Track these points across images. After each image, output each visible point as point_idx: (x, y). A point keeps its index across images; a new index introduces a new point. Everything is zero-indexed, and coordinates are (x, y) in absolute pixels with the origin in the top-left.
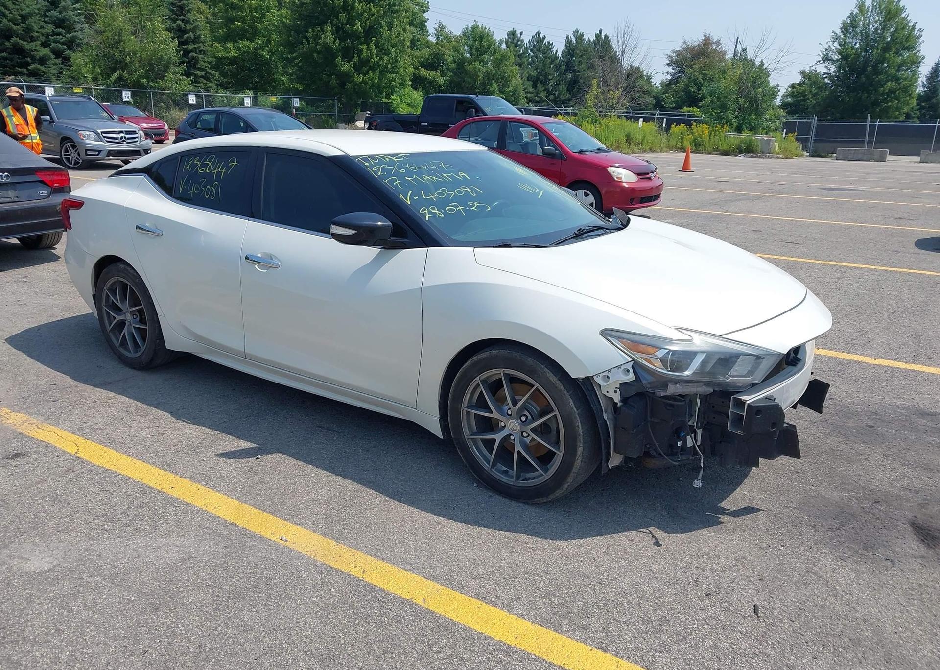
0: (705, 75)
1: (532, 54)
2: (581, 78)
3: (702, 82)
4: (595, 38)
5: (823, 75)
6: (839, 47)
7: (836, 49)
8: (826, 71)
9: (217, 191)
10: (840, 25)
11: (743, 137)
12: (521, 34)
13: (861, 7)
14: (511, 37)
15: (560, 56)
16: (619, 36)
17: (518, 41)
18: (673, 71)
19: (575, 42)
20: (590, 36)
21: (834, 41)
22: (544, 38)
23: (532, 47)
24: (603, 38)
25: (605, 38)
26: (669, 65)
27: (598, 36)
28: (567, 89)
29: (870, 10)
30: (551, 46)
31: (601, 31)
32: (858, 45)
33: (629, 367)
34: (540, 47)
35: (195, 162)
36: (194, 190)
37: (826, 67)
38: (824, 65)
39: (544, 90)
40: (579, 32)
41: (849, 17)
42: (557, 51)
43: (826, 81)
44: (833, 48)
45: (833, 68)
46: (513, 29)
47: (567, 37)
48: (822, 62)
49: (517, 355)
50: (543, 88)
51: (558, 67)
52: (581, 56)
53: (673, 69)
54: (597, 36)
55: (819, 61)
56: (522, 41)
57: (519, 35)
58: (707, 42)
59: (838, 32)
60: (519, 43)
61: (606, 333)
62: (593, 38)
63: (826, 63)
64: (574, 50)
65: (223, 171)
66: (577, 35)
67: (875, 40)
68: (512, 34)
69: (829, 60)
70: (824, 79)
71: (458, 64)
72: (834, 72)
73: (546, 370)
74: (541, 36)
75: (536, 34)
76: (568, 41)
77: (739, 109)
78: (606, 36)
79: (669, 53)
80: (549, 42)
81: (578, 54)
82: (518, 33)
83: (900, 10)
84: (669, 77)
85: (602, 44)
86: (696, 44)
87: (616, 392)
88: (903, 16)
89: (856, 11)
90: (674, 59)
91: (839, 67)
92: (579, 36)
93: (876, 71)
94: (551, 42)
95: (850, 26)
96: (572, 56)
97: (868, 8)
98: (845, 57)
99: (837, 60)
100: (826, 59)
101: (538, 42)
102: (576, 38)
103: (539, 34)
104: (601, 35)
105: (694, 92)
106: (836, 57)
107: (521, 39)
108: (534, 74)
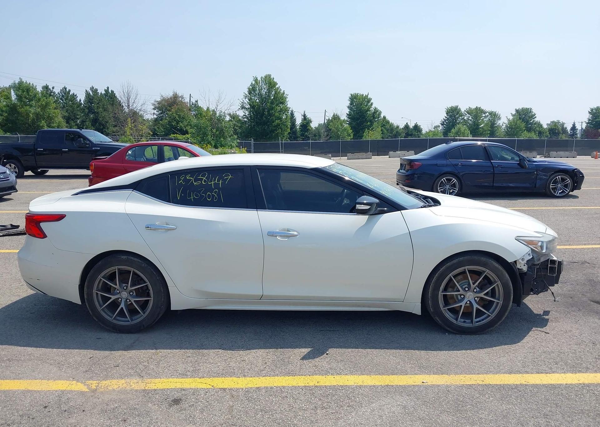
0: (179, 116)
1: (62, 102)
2: (100, 117)
3: (178, 119)
4: (104, 92)
5: (243, 116)
6: (249, 101)
7: (248, 102)
8: (244, 114)
9: (219, 195)
10: (247, 90)
11: (220, 151)
12: (53, 88)
13: (256, 80)
14: (45, 89)
15: (83, 103)
16: (124, 91)
17: (51, 93)
18: (158, 113)
19: (92, 94)
20: (101, 91)
21: (246, 98)
22: (70, 91)
23: (61, 97)
24: (110, 92)
25: (111, 92)
26: (154, 109)
27: (107, 91)
28: (92, 124)
29: (261, 82)
30: (75, 97)
31: (108, 88)
32: (258, 101)
33: (530, 252)
34: (68, 97)
35: (187, 178)
36: (193, 196)
37: (244, 112)
38: (242, 111)
39: (76, 125)
40: (94, 88)
41: (251, 85)
42: (80, 100)
43: (245, 120)
44: (245, 101)
45: (247, 113)
46: (46, 84)
47: (86, 91)
48: (241, 109)
49: (476, 258)
50: (75, 124)
51: (83, 110)
52: (98, 103)
53: (157, 112)
54: (105, 90)
55: (240, 109)
56: (54, 93)
57: (51, 89)
58: (175, 96)
59: (247, 93)
60: (52, 94)
61: (518, 239)
62: (103, 92)
63: (243, 109)
64: (92, 100)
65: (220, 182)
66: (93, 90)
67: (265, 98)
68: (46, 88)
69: (245, 108)
70: (244, 118)
71: (11, 108)
72: (248, 115)
73: (492, 262)
74: (67, 90)
75: (63, 88)
76: (87, 94)
77: (214, 135)
78: (112, 92)
79: (153, 102)
80: (74, 94)
81: (96, 102)
82: (50, 87)
83: (276, 84)
84: (155, 116)
85: (110, 96)
86: (169, 97)
87: (524, 265)
88: (277, 86)
89: (254, 83)
90: (157, 105)
91: (250, 112)
92: (95, 91)
93: (270, 115)
94: (75, 94)
95: (252, 90)
96: (91, 103)
97: (259, 81)
98: (252, 107)
99: (249, 108)
100: (243, 107)
101: (65, 94)
102: (92, 91)
103: (66, 89)
104: (108, 91)
105: (175, 125)
106: (248, 107)
107: (53, 91)
108: (66, 114)
